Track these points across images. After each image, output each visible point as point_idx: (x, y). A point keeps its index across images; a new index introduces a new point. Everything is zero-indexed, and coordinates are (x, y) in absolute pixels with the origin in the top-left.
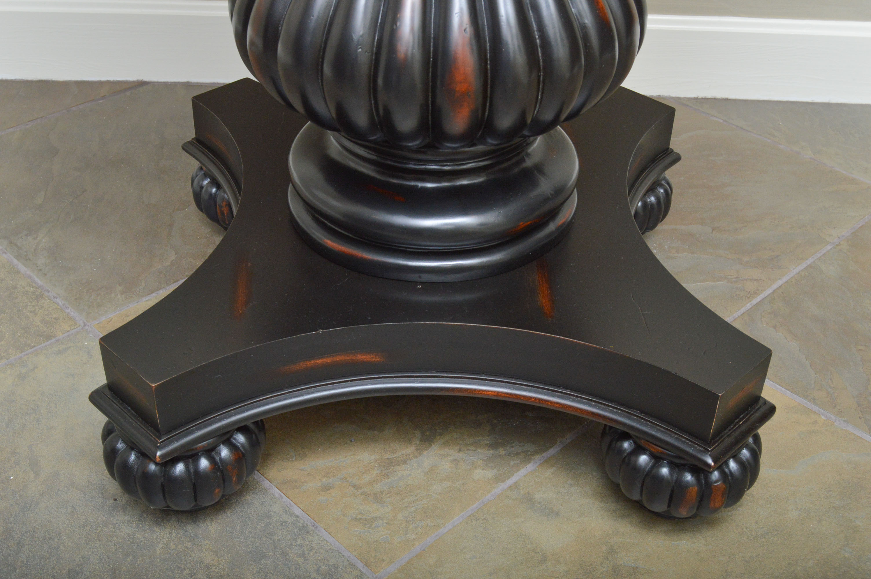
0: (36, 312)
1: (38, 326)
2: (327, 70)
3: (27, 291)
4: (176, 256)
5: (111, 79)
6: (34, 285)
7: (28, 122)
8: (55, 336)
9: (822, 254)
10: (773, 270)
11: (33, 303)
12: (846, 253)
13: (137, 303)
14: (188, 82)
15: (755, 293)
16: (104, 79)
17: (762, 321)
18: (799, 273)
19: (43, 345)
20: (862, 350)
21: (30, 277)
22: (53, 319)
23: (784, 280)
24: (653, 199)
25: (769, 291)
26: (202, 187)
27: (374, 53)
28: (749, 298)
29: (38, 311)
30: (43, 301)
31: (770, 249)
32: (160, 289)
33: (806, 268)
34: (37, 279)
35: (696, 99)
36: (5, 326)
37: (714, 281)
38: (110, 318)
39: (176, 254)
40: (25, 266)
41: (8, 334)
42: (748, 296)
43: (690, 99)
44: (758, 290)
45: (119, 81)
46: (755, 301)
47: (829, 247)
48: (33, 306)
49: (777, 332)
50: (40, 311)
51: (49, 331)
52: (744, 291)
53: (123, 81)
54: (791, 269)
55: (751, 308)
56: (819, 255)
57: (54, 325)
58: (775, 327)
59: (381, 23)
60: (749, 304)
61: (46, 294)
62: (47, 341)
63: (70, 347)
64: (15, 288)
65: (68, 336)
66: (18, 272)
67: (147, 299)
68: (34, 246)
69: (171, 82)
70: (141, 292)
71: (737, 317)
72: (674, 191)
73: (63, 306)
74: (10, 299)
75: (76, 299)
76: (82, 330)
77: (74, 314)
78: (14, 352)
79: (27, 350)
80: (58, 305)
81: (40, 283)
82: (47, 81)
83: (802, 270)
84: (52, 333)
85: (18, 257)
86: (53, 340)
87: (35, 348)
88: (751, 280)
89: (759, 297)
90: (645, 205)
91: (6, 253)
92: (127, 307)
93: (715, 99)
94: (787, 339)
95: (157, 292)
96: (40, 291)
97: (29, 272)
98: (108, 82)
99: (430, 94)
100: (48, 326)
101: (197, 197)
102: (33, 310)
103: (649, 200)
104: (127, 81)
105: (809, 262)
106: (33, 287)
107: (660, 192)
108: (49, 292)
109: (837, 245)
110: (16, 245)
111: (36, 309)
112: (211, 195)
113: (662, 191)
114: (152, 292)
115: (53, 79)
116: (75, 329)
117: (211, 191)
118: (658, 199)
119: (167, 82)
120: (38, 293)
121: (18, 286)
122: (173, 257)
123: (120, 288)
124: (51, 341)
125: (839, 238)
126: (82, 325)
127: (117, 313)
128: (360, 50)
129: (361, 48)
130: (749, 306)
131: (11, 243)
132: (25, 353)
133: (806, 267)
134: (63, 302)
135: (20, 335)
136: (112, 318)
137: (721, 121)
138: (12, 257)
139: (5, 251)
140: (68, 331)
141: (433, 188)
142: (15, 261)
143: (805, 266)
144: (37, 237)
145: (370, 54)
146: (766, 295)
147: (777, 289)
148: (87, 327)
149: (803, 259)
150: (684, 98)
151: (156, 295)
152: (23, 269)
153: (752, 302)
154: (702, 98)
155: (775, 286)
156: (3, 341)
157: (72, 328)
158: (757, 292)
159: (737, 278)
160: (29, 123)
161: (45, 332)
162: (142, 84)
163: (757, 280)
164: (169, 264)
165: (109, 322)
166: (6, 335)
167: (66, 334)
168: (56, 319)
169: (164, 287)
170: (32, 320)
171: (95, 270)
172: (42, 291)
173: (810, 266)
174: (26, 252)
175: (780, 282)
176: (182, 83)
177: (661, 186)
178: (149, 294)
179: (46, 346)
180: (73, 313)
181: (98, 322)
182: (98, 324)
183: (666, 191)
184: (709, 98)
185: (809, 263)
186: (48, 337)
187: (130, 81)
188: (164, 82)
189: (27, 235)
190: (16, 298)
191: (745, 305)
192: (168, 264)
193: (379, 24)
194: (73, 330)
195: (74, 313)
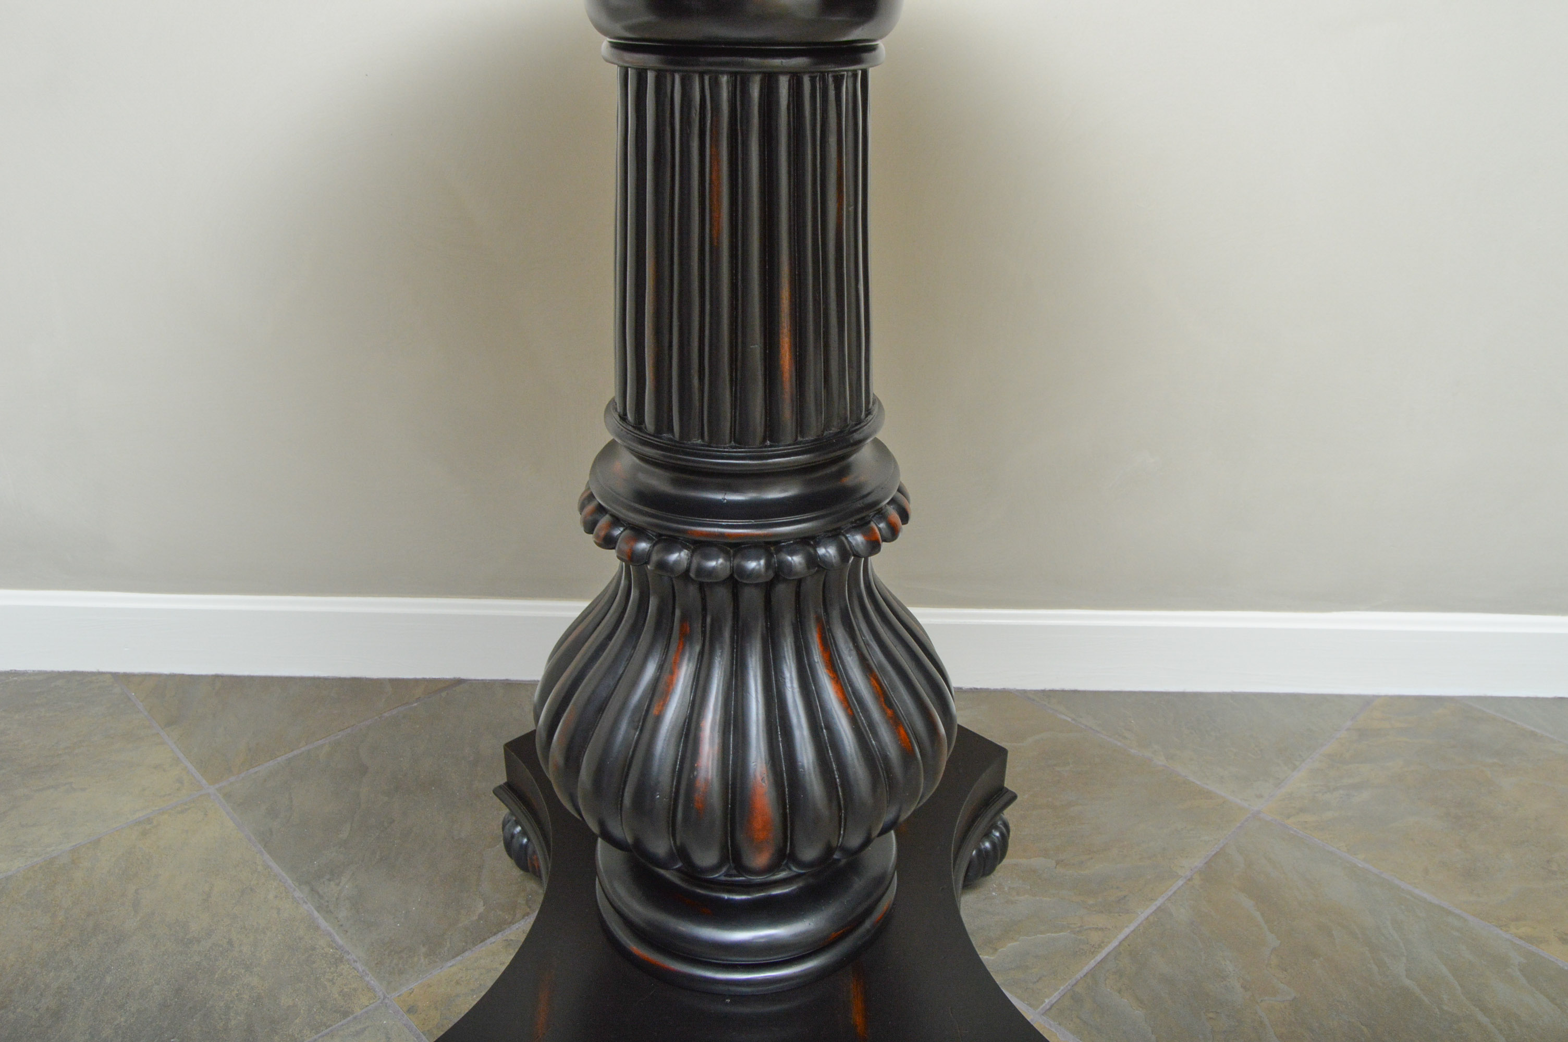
0: (334, 981)
1: (335, 999)
2: (627, 801)
3: (327, 954)
4: (485, 907)
5: (427, 676)
6: (334, 945)
7: (339, 731)
8: (352, 1013)
9: (1172, 892)
10: (1120, 915)
11: (332, 969)
12: (1198, 890)
13: (441, 968)
14: (507, 680)
15: (1100, 946)
16: (419, 676)
17: (1106, 984)
18: (1147, 918)
19: (340, 1024)
20: (1212, 1018)
21: (330, 935)
22: (351, 990)
23: (1132, 927)
24: (987, 845)
25: (1115, 943)
26: (513, 836)
27: (673, 798)
28: (1093, 953)
29: (337, 979)
30: (342, 966)
31: (1118, 888)
32: (465, 951)
33: (1155, 912)
34: (337, 938)
35: (1043, 691)
36: (301, 999)
37: (1056, 932)
38: (411, 989)
39: (484, 906)
40: (326, 920)
41: (304, 1010)
42: (1092, 950)
43: (1036, 692)
44: (1103, 942)
45: (435, 679)
46: (1099, 957)
47: (1180, 883)
48: (332, 973)
49: (1122, 998)
50: (339, 979)
51: (347, 1006)
52: (1088, 944)
53: (439, 678)
54: (1140, 913)
55: (1094, 967)
56: (1170, 893)
57: (353, 998)
58: (1120, 991)
59: (679, 769)
60: (1093, 961)
61: (347, 957)
62: (344, 1019)
63: (368, 1027)
64: (314, 949)
65: (366, 1012)
66: (317, 928)
67: (451, 964)
68: (336, 895)
69: (489, 680)
70: (445, 954)
71: (1079, 978)
72: (1011, 833)
73: (363, 972)
74: (308, 964)
75: (377, 964)
76: (381, 1005)
77: (374, 983)
78: (309, 1032)
79: (322, 1031)
80: (358, 972)
81: (340, 942)
82: (361, 678)
83: (1151, 914)
84: (350, 1008)
85: (319, 909)
86: (351, 1017)
87: (331, 1028)
88: (1096, 929)
89: (1103, 951)
90: (980, 851)
91: (306, 903)
92: (430, 974)
93: (1063, 691)
94: (1132, 1007)
95: (462, 955)
96: (339, 954)
97: (330, 929)
98: (424, 680)
99: (729, 838)
100: (345, 999)
101: (508, 845)
102: (331, 978)
103: (983, 847)
104: (444, 679)
105: (1159, 902)
106: (332, 948)
107: (995, 836)
108: (349, 954)
109: (1189, 880)
110: (318, 893)
111: (334, 977)
112: (521, 845)
113: (997, 834)
114: (457, 955)
115: (367, 677)
116: (374, 1002)
117: (522, 842)
118: (994, 845)
119: (486, 680)
120: (338, 956)
121: (317, 946)
122: (481, 908)
123: (423, 950)
124: (349, 1019)
125: (1191, 870)
126: (382, 997)
127: (419, 982)
128: (658, 796)
129: (659, 795)
130: (1092, 963)
131: (312, 890)
132: (319, 1035)
133: (1155, 910)
134: (363, 968)
135: (317, 1010)
136: (414, 990)
137: (1070, 720)
138: (313, 908)
139: (306, 900)
140: (367, 1006)
141: (742, 901)
142: (316, 914)
143: (1154, 908)
144: (340, 883)
145: (668, 800)
146: (1111, 949)
147: (1124, 940)
148: (386, 1001)
149: (1152, 899)
150: (1031, 691)
151: (461, 958)
152: (323, 923)
153: (1096, 958)
154: (1050, 691)
155: (1121, 936)
156: (298, 1019)
157: (371, 1002)
158: (1102, 945)
159: (1081, 926)
160: (339, 733)
161: (342, 1007)
162: (459, 682)
163: (1101, 929)
164: (477, 918)
165: (411, 993)
166: (302, 1011)
167: (365, 1010)
168: (355, 990)
169: (470, 949)
170: (329, 992)
171: (398, 926)
172: (342, 953)
173: (1159, 909)
174: (328, 902)
175: (1127, 931)
176: (501, 680)
177: (997, 828)
178: (453, 957)
179: (342, 1025)
180: (372, 982)
181: (399, 994)
182: (399, 996)
183: (1002, 834)
184: (1058, 691)
185: (1158, 905)
186: (345, 1014)
187: (446, 679)
188: (482, 680)
189: (329, 880)
190: (314, 962)
191: (1089, 962)
192: (475, 918)
193: (677, 770)
194: (372, 1004)
195: (374, 981)
